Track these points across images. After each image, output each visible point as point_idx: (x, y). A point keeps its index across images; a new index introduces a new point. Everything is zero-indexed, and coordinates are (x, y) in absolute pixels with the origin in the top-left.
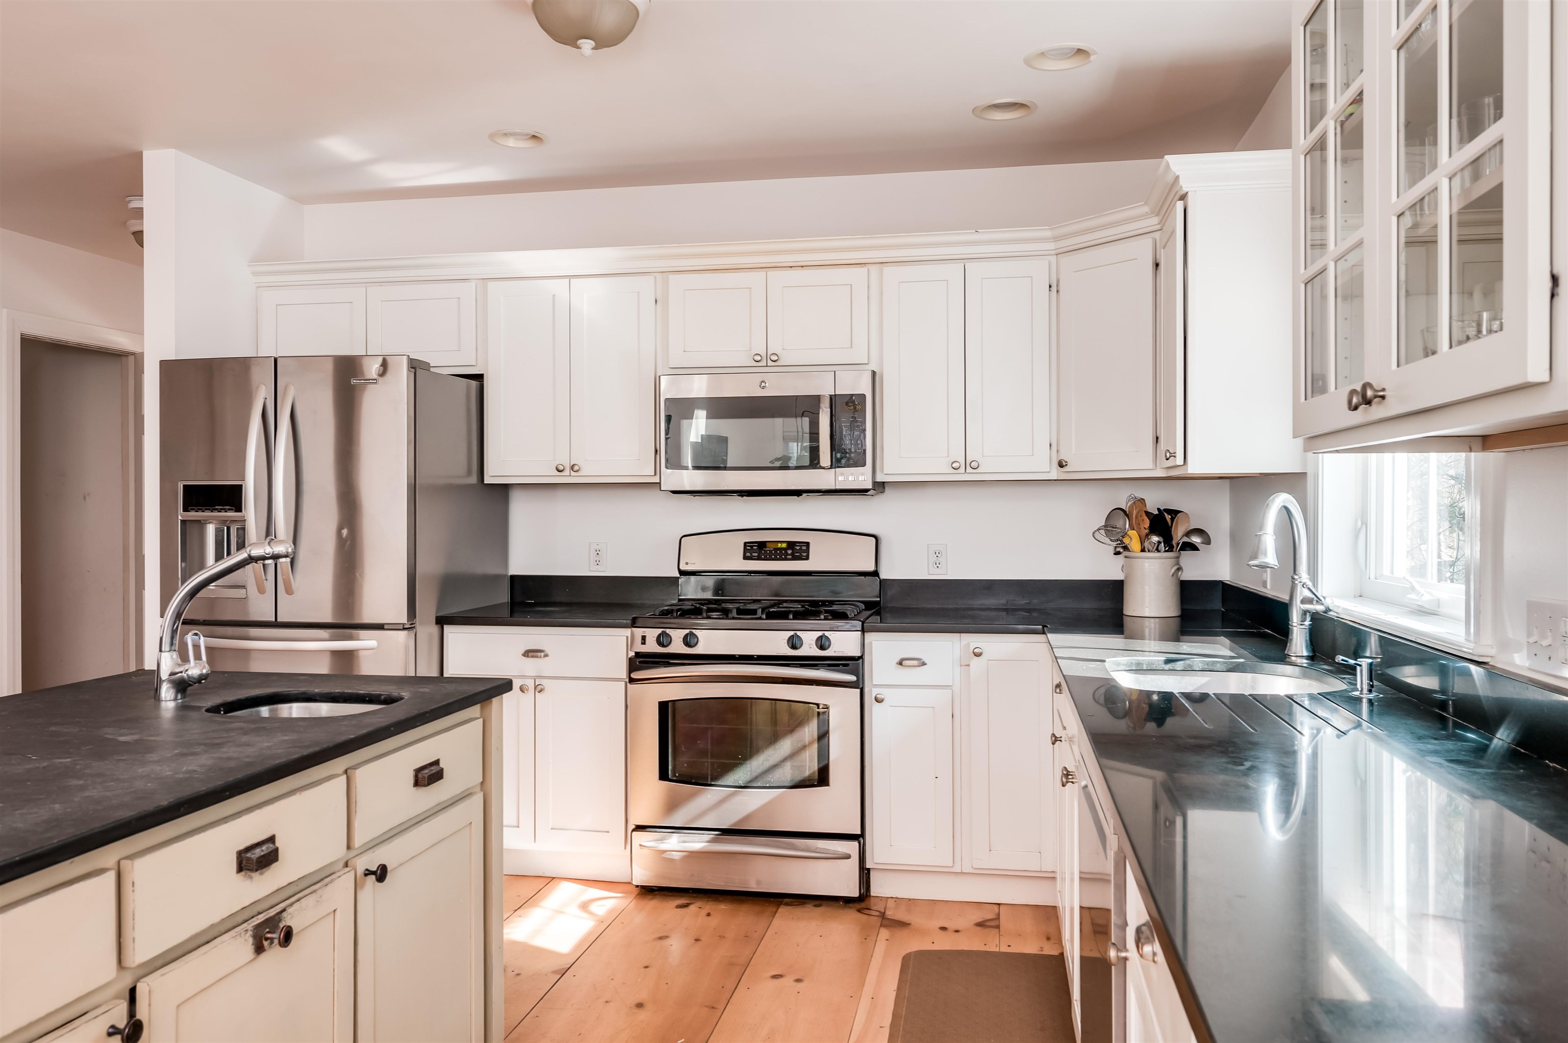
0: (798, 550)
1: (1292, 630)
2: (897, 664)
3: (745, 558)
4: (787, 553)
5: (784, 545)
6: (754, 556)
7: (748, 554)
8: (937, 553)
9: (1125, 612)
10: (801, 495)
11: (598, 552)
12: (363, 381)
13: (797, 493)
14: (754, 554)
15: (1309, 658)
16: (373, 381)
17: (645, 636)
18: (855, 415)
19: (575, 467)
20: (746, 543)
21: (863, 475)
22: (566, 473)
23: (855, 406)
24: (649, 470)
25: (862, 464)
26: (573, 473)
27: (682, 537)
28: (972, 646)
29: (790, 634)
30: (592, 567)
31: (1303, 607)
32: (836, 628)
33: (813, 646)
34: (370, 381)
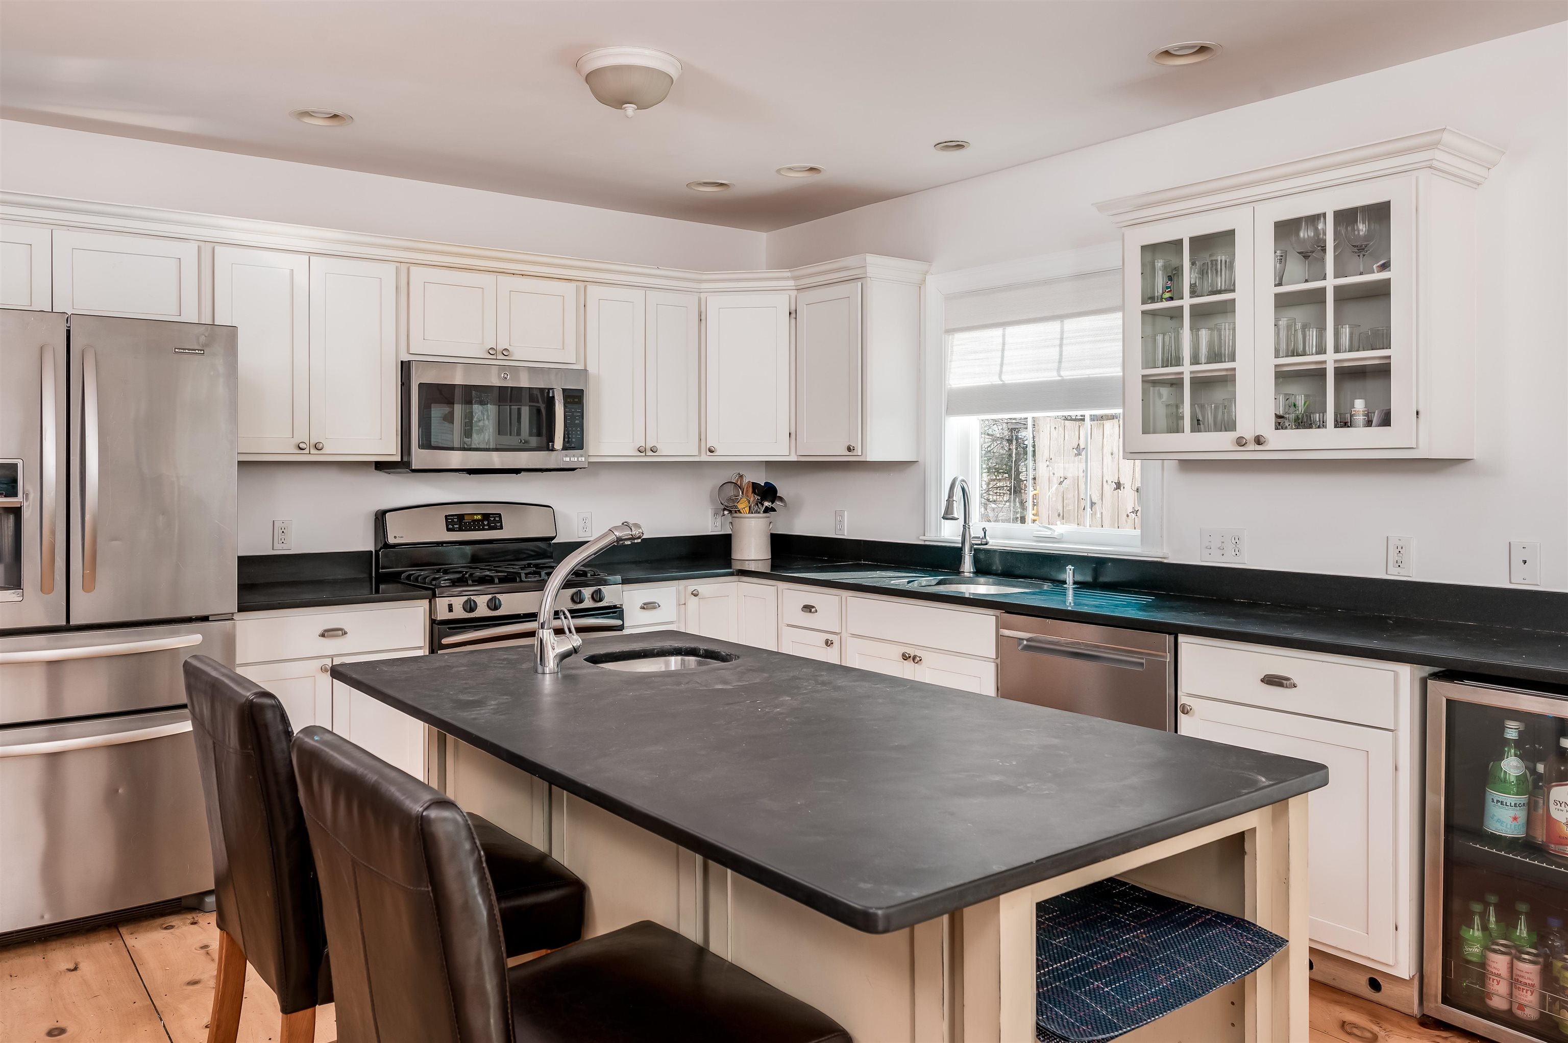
0: (491, 521)
1: (965, 557)
2: (641, 608)
3: (449, 529)
4: (484, 524)
5: (479, 517)
6: (456, 528)
7: (450, 526)
8: (585, 520)
9: (732, 558)
10: (520, 473)
11: (283, 530)
12: (187, 351)
13: (518, 471)
14: (455, 526)
15: (974, 573)
16: (200, 352)
17: (452, 604)
18: (576, 406)
19: (318, 445)
20: (446, 516)
21: (582, 456)
22: (307, 451)
23: (575, 399)
24: (390, 450)
25: (581, 447)
26: (313, 451)
27: (384, 512)
28: (691, 588)
29: (574, 590)
30: (276, 546)
31: (973, 542)
32: (606, 583)
33: (591, 600)
34: (197, 351)
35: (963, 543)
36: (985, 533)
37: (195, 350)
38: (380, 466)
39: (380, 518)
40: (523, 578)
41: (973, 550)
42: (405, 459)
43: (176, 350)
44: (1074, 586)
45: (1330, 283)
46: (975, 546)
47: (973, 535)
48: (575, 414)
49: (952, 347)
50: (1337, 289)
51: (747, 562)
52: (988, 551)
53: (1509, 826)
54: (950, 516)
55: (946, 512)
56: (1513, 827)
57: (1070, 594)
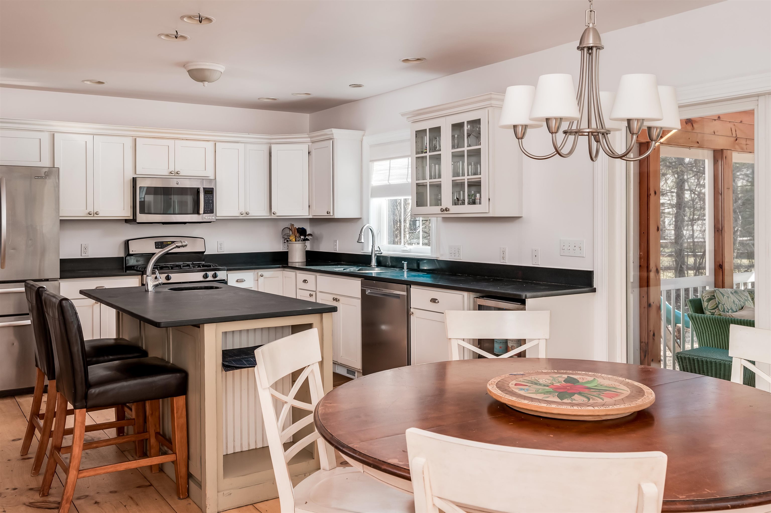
1: (372, 259)
2: (236, 281)
3: (156, 248)
5: (170, 243)
7: (157, 247)
8: (221, 244)
9: (288, 261)
10: (186, 224)
11: (85, 248)
12: (40, 178)
13: (185, 223)
14: (159, 247)
15: (376, 266)
18: (210, 195)
19: (98, 213)
20: (155, 242)
21: (213, 216)
22: (92, 215)
23: (209, 192)
24: (128, 214)
25: (212, 212)
26: (96, 215)
27: (128, 241)
28: (260, 274)
29: (204, 273)
30: (83, 255)
31: (376, 253)
32: (219, 270)
33: (212, 277)
34: (44, 178)
35: (372, 253)
36: (379, 248)
37: (43, 177)
38: (127, 221)
39: (126, 243)
40: (182, 267)
41: (376, 256)
42: (134, 218)
43: (36, 178)
44: (407, 270)
45: (466, 149)
46: (377, 255)
47: (376, 250)
48: (210, 198)
49: (373, 168)
50: (468, 151)
51: (294, 263)
52: (383, 256)
53: (499, 350)
54: (360, 241)
55: (359, 240)
56: (500, 350)
57: (405, 273)
